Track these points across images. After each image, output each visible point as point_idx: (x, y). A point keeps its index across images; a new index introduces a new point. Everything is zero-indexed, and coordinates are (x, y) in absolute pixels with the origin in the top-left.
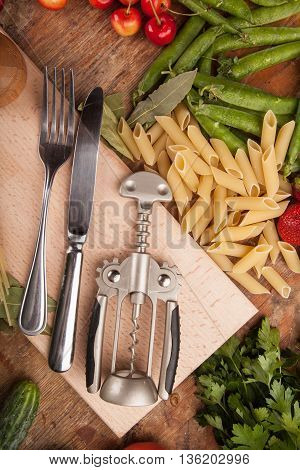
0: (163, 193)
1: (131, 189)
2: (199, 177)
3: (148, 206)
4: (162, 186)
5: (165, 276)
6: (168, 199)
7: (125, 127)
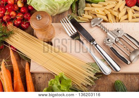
0: (100, 19)
1: (94, 24)
2: (103, 11)
3: (100, 24)
4: (99, 19)
5: (118, 31)
6: (102, 20)
7: (80, 17)
